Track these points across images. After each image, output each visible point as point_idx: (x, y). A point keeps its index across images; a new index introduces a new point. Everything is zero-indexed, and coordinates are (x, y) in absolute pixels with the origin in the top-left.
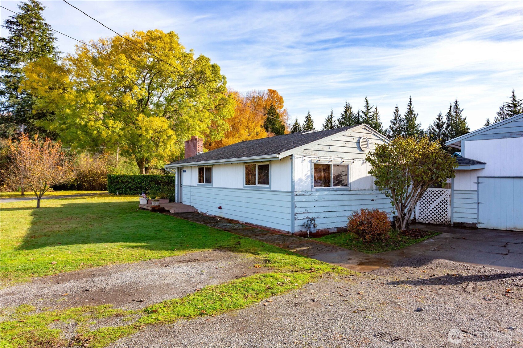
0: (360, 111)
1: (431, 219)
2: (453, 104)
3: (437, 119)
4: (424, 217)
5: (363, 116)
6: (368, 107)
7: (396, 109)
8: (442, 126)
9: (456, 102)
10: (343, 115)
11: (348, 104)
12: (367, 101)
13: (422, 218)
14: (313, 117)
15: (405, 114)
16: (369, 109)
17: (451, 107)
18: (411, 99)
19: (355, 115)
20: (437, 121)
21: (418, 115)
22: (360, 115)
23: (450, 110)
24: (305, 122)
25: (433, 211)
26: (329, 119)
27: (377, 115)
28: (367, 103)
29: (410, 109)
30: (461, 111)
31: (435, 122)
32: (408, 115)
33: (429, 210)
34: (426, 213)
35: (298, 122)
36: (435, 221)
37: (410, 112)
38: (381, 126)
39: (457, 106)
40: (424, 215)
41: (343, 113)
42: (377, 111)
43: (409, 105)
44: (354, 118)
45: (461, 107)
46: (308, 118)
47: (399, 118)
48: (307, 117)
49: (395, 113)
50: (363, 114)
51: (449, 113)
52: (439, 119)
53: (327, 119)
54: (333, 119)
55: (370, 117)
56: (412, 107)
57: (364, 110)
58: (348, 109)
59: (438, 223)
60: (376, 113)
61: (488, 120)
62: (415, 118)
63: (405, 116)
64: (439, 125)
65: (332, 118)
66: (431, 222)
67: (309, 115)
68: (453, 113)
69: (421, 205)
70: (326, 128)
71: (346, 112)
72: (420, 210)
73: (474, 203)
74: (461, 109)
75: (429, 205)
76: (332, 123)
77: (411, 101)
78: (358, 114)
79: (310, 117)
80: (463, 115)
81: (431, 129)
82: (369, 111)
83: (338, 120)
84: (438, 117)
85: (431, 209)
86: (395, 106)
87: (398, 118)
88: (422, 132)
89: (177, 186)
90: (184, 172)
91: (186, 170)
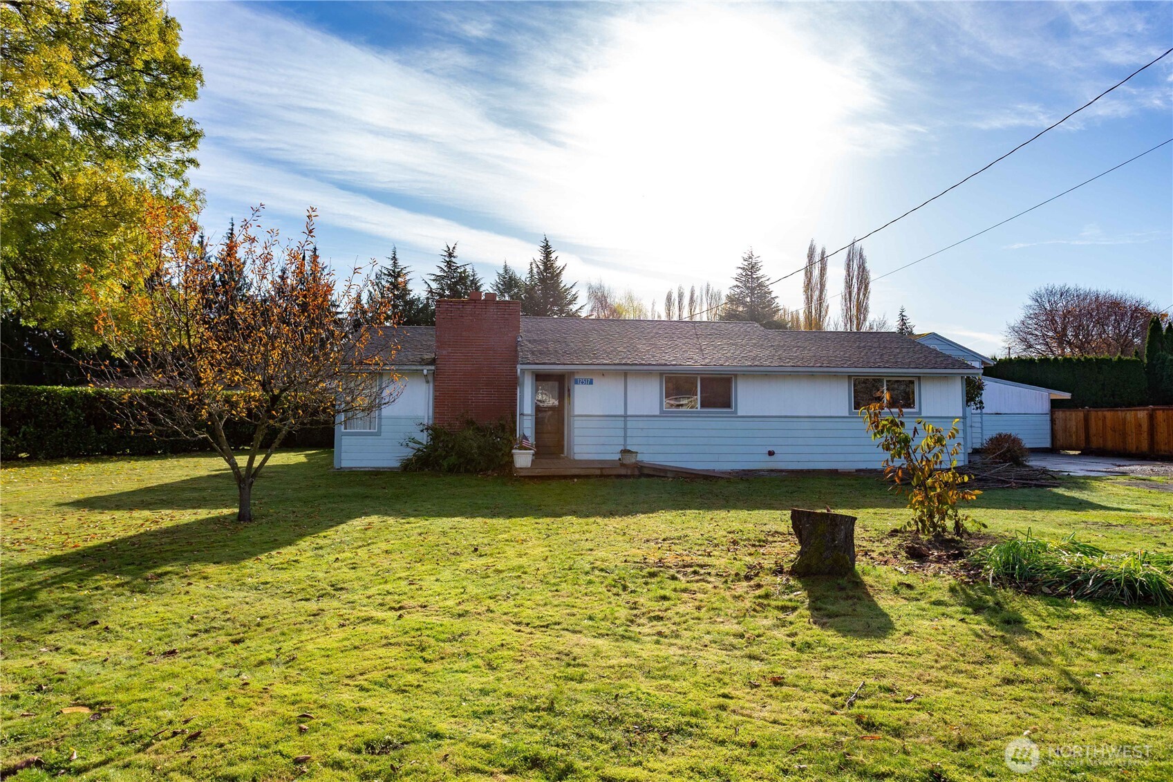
3: (280, 278)
15: (220, 256)
18: (233, 225)
29: (230, 246)
31: (274, 284)
32: (226, 260)
37: (230, 251)
43: (229, 238)
45: (322, 261)
56: (234, 243)
62: (240, 267)
74: (321, 266)
80: (326, 279)
81: (267, 296)
89: (530, 418)
90: (582, 383)
91: (592, 380)
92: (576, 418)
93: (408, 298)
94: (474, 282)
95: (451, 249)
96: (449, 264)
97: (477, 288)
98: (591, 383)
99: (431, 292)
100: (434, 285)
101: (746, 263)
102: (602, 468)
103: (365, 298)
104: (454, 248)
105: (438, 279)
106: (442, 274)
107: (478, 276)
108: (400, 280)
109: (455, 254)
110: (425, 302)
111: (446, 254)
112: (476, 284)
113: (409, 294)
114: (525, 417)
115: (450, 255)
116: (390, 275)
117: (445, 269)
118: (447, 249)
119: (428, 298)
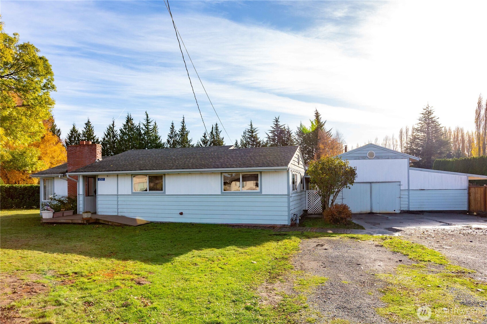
0: (141, 123)
1: (315, 211)
2: (214, 126)
3: (203, 136)
4: (311, 210)
5: (144, 128)
6: (148, 120)
7: (172, 125)
8: (207, 143)
9: (217, 124)
10: (124, 125)
11: (129, 115)
12: (147, 115)
13: (310, 211)
14: (93, 124)
15: (179, 130)
16: (149, 123)
17: (213, 128)
18: (184, 118)
19: (136, 126)
20: (203, 138)
21: (189, 132)
22: (141, 127)
23: (212, 131)
24: (85, 129)
25: (317, 205)
26: (110, 128)
27: (156, 129)
28: (147, 117)
29: (183, 126)
30: (220, 132)
31: (201, 139)
32: (182, 131)
33: (314, 205)
34: (312, 207)
35: (76, 128)
36: (318, 212)
37: (183, 128)
38: (161, 139)
39: (217, 128)
40: (311, 208)
41: (125, 123)
42: (156, 125)
43: (182, 123)
44: (136, 129)
45: (220, 129)
46: (88, 124)
47: (175, 133)
48: (86, 124)
49: (171, 128)
50: (144, 127)
51: (212, 133)
52: (204, 137)
53: (109, 128)
54: (115, 129)
55: (150, 130)
56: (184, 125)
57: (145, 123)
58: (129, 120)
59: (320, 213)
60: (155, 127)
61: (237, 141)
62: (187, 134)
63: (179, 131)
64: (205, 142)
65: (114, 127)
66: (316, 213)
67: (89, 122)
68: (214, 133)
69: (309, 202)
70: (107, 137)
71: (127, 122)
72: (308, 205)
73: (340, 199)
74: (219, 131)
75: (314, 202)
76: (114, 132)
77: (184, 120)
78: (139, 126)
79: (90, 124)
80: (221, 136)
81: (199, 144)
82: (149, 124)
83: (120, 130)
84: (204, 135)
85: (315, 204)
86: (171, 122)
87: (173, 133)
88: (193, 146)
89: (82, 196)
90: (101, 180)
91: (104, 178)
92: (99, 196)
93: (258, 141)
94: (288, 132)
95: (277, 118)
96: (276, 125)
97: (290, 135)
98: (104, 180)
99: (269, 138)
100: (271, 135)
101: (425, 111)
102: (72, 220)
103: (239, 143)
104: (278, 118)
105: (272, 132)
106: (274, 130)
107: (290, 129)
108: (254, 134)
109: (279, 121)
110: (266, 142)
111: (275, 121)
112: (289, 133)
113: (258, 139)
114: (80, 196)
115: (277, 121)
116: (249, 132)
117: (275, 127)
118: (275, 119)
119: (267, 141)
